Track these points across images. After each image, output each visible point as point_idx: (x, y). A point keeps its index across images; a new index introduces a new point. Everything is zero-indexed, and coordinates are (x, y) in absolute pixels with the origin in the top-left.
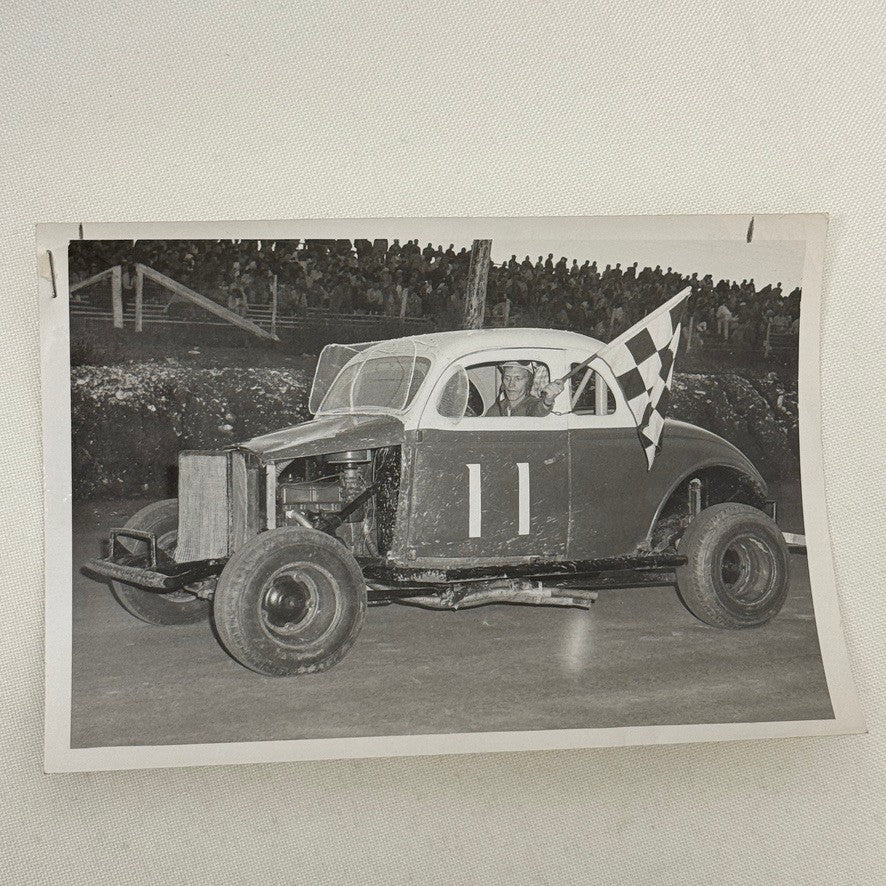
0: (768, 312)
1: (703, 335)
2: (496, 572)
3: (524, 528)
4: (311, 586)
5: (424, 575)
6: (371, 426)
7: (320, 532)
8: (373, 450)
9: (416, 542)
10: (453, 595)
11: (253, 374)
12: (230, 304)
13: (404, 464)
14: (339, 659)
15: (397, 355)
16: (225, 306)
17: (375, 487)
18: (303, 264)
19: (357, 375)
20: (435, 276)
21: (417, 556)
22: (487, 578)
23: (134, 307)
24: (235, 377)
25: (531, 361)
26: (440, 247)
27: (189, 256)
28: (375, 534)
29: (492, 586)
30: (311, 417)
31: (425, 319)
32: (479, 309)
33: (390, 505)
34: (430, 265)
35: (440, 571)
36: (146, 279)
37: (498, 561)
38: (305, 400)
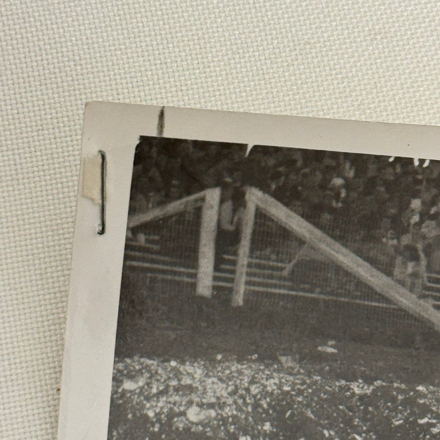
11: (424, 396)
12: (397, 272)
16: (389, 273)
23: (234, 263)
24: (394, 399)
27: (338, 182)
36: (261, 215)
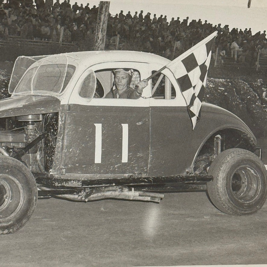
0: (259, 46)
1: (223, 58)
2: (109, 182)
3: (125, 159)
4: (7, 187)
5: (69, 183)
6: (42, 101)
7: (13, 159)
8: (43, 115)
9: (66, 165)
10: (85, 194)
13: (60, 123)
14: (21, 227)
15: (57, 63)
17: (44, 135)
18: (6, 11)
19: (35, 73)
20: (79, 20)
21: (66, 172)
22: (104, 185)
25: (130, 69)
26: (82, 5)
28: (43, 160)
29: (106, 189)
30: (10, 96)
31: (73, 44)
32: (103, 39)
33: (52, 145)
34: (76, 14)
35: (79, 181)
37: (110, 176)
38: (6, 86)
